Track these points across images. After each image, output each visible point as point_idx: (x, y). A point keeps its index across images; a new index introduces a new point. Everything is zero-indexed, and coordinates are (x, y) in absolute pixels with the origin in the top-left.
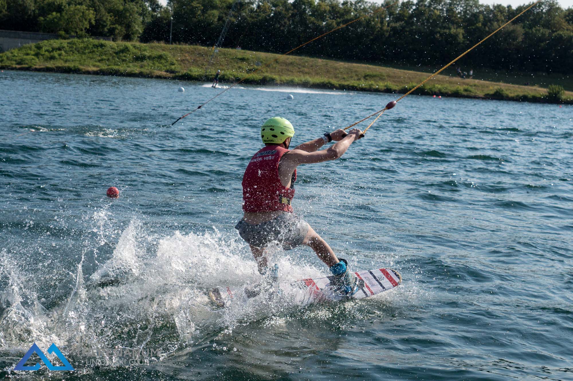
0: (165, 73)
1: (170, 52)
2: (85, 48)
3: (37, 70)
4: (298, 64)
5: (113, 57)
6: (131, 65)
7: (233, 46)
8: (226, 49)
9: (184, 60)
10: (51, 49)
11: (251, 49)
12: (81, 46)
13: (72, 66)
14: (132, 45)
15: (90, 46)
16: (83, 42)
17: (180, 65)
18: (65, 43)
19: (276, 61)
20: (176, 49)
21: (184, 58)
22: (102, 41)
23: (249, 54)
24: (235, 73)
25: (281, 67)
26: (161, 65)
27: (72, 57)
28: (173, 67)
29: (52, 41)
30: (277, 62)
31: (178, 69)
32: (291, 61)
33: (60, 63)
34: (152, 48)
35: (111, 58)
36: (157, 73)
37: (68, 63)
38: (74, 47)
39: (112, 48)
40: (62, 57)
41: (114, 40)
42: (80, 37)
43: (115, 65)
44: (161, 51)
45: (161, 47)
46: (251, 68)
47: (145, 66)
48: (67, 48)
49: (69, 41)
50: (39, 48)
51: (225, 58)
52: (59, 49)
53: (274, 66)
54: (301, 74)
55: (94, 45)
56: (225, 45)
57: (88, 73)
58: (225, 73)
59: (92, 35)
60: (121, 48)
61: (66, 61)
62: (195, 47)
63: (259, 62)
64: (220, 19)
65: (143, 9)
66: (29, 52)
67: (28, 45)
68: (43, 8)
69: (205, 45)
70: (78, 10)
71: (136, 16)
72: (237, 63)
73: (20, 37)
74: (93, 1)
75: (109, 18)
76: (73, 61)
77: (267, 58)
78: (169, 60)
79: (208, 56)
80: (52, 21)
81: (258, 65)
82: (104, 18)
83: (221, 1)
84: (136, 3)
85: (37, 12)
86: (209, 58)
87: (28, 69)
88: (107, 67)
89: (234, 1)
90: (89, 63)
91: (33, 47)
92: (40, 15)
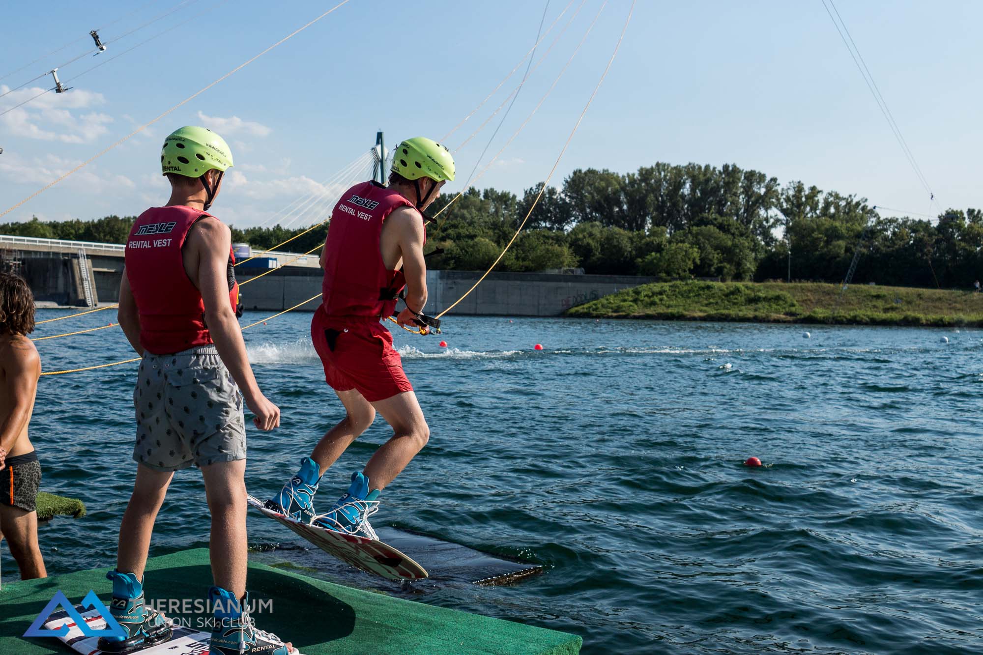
0: (784, 316)
1: (789, 292)
2: (690, 291)
3: (636, 317)
4: (947, 299)
5: (722, 300)
6: (743, 307)
7: (865, 281)
8: (858, 286)
9: (806, 300)
10: (651, 294)
11: (888, 284)
12: (684, 289)
13: (676, 311)
14: (743, 285)
15: (696, 289)
16: (687, 284)
17: (802, 306)
18: (666, 286)
19: (919, 296)
20: (795, 288)
21: (806, 298)
22: (709, 282)
23: (885, 290)
24: (869, 313)
25: (926, 304)
26: (779, 307)
27: (675, 302)
28: (793, 309)
29: (652, 285)
30: (921, 298)
31: (799, 311)
32: (938, 296)
33: (661, 310)
34: (767, 287)
35: (719, 301)
36: (774, 316)
37: (671, 308)
38: (677, 290)
39: (721, 290)
41: (723, 280)
42: (682, 279)
43: (724, 309)
44: (778, 290)
45: (777, 286)
46: (888, 306)
47: (760, 309)
48: (669, 293)
49: (671, 284)
50: (637, 293)
51: (856, 296)
52: (661, 293)
53: (918, 302)
54: (953, 312)
55: (699, 288)
56: (855, 281)
57: (694, 319)
58: (857, 313)
59: (695, 277)
60: (732, 289)
61: (669, 307)
62: (819, 284)
63: (898, 298)
64: (848, 250)
65: (755, 243)
66: (626, 298)
67: (625, 291)
68: (641, 248)
69: (831, 282)
70: (680, 248)
71: (747, 251)
72: (871, 301)
73: (616, 282)
74: (696, 238)
75: (716, 256)
76: (676, 306)
77: (907, 293)
78: (789, 300)
79: (834, 294)
80: (651, 262)
81: (897, 302)
82: (710, 257)
83: (848, 229)
84: (747, 237)
85: (634, 253)
86: (837, 297)
87: (626, 317)
88: (715, 312)
89: (864, 228)
90: (695, 307)
91: (631, 292)
92: (637, 256)
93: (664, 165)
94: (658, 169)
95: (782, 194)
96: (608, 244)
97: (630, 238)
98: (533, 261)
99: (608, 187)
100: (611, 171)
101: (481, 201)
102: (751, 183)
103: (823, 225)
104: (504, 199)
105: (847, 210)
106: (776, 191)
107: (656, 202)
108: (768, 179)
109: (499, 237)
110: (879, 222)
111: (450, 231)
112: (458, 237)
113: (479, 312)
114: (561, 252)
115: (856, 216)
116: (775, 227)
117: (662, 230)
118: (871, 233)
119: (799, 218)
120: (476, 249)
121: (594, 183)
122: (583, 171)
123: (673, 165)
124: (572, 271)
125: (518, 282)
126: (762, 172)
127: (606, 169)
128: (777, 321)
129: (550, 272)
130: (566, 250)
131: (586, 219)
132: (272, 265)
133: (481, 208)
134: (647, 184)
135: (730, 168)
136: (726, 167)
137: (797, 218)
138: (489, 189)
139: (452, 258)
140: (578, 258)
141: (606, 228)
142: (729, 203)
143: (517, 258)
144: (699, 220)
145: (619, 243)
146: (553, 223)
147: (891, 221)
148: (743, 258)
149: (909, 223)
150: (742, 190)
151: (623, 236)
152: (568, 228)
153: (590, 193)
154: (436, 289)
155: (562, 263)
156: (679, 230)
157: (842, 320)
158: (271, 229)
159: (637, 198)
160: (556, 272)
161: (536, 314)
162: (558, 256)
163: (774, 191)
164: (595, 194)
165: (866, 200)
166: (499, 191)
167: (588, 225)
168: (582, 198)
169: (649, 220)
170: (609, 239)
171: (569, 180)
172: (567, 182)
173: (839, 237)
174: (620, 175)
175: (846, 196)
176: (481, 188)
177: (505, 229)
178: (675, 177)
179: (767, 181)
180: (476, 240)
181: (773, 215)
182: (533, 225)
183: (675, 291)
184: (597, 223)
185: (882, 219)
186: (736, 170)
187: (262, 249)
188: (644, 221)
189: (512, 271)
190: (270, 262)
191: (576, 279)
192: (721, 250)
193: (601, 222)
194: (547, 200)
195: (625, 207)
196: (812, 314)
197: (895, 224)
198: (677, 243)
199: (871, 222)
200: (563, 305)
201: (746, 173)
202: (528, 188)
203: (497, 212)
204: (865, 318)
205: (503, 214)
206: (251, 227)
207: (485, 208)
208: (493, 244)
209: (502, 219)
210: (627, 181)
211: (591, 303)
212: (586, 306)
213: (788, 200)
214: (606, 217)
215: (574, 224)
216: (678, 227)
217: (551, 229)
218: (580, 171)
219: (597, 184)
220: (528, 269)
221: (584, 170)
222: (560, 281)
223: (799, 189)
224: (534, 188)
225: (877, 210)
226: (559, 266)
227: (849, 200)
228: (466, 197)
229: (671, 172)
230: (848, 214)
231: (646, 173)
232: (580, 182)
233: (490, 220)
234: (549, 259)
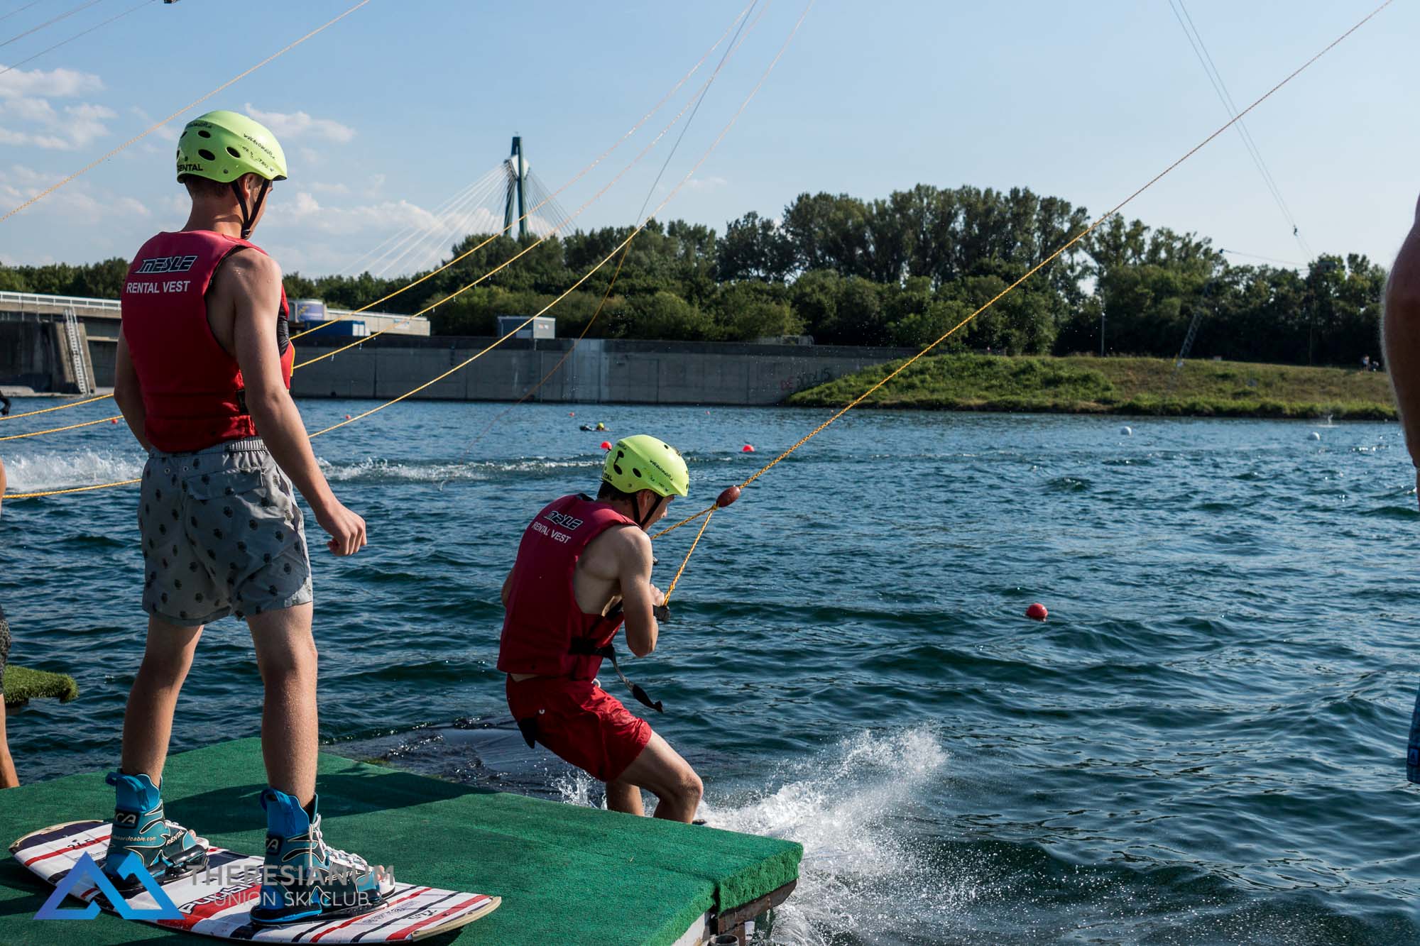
0: (1095, 405)
1: (1103, 370)
2: (963, 369)
3: (886, 407)
4: (1319, 380)
5: (1009, 381)
6: (1039, 392)
7: (1208, 355)
8: (1198, 361)
9: (1126, 382)
10: (908, 374)
11: (1239, 358)
12: (956, 365)
13: (943, 398)
14: (1039, 361)
15: (971, 366)
16: (959, 359)
17: (1120, 389)
18: (930, 362)
19: (1282, 376)
20: (1111, 364)
21: (1125, 378)
22: (991, 357)
23: (1234, 367)
24: (1213, 400)
25: (1291, 387)
26: (1087, 391)
27: (942, 385)
28: (1108, 394)
29: (909, 360)
30: (1284, 379)
31: (1115, 397)
32: (1307, 375)
33: (923, 395)
34: (1072, 363)
35: (1005, 383)
36: (1082, 404)
37: (936, 393)
38: (946, 367)
39: (1007, 368)
40: (926, 385)
41: (1010, 354)
42: (954, 351)
43: (1011, 394)
44: (1087, 368)
45: (1086, 361)
46: (1240, 390)
47: (1061, 394)
48: (935, 371)
49: (936, 358)
50: (889, 371)
51: (1194, 376)
52: (922, 372)
53: (1279, 384)
54: (1327, 398)
55: (976, 364)
56: (1195, 353)
57: (969, 409)
58: (1197, 400)
59: (972, 348)
60: (1022, 366)
61: (933, 391)
62: (1145, 359)
63: (1253, 379)
64: (1184, 311)
65: (1055, 301)
66: (874, 378)
67: (870, 368)
68: (893, 306)
69: (1161, 357)
70: (950, 308)
71: (1044, 312)
72: (1216, 383)
73: (860, 356)
74: (973, 292)
75: (1000, 318)
76: (944, 390)
77: (1266, 372)
78: (1102, 382)
79: (1166, 373)
80: (909, 327)
81: (1251, 384)
82: (992, 320)
83: (1185, 282)
84: (1044, 292)
85: (884, 314)
86: (1168, 377)
87: (873, 406)
88: (999, 398)
89: (1207, 281)
90: (971, 392)
91: (880, 371)
92: (889, 320)
93: (928, 188)
94: (920, 194)
95: (1093, 232)
96: (848, 301)
97: (879, 293)
98: (740, 326)
99: (847, 219)
100: (852, 196)
101: (665, 238)
102: (1051, 216)
103: (1150, 275)
104: (698, 236)
105: (1183, 255)
106: (1085, 227)
107: (916, 242)
108: (1074, 209)
109: (691, 290)
110: (1228, 272)
111: (620, 282)
112: (632, 291)
113: (661, 399)
114: (781, 312)
115: (1195, 263)
116: (1083, 278)
117: (924, 281)
118: (1217, 288)
119: (1117, 264)
120: (658, 307)
121: (827, 214)
122: (812, 196)
123: (940, 188)
124: (796, 340)
125: (719, 356)
126: (1066, 200)
127: (844, 193)
128: (1085, 411)
129: (764, 341)
130: (787, 310)
131: (816, 265)
132: (357, 331)
133: (665, 249)
134: (904, 216)
135: (1021, 194)
136: (1015, 192)
137: (1114, 266)
138: (676, 221)
139: (623, 322)
140: (804, 322)
141: (844, 280)
142: (1019, 244)
143: (717, 321)
144: (977, 268)
145: (864, 300)
146: (769, 270)
147: (1244, 270)
148: (1038, 322)
149: (1268, 273)
150: (1037, 225)
151: (868, 289)
152: (791, 278)
153: (821, 228)
154: (600, 367)
155: (782, 328)
156: (948, 282)
157: (1176, 410)
158: (356, 278)
159: (889, 235)
160: (773, 341)
161: (743, 401)
162: (776, 318)
163: (1082, 227)
164: (829, 230)
165: (1210, 241)
166: (691, 223)
167: (818, 274)
168: (810, 235)
169: (905, 267)
170: (848, 294)
171: (791, 209)
172: (788, 211)
173: (1173, 292)
174: (865, 202)
175: (1182, 234)
176: (664, 220)
177: (699, 279)
178: (943, 208)
179: (1072, 213)
180: (657, 295)
181: (1081, 261)
182: (739, 273)
183: (943, 369)
184: (832, 271)
185: (1231, 267)
186: (1028, 197)
187: (342, 308)
188: (898, 269)
189: (710, 340)
190: (355, 327)
191: (800, 351)
192: (1008, 310)
193: (838, 269)
194: (759, 238)
195: (872, 248)
196: (1135, 401)
197: (1249, 275)
198: (945, 301)
199: (1217, 271)
200: (783, 389)
201: (1044, 200)
202: (732, 220)
203: (687, 254)
204: (1207, 406)
205: (697, 258)
206: (325, 275)
207: (670, 249)
208: (682, 301)
209: (695, 265)
210: (875, 212)
211: (823, 386)
212: (816, 390)
213: (1101, 239)
214: (844, 263)
215: (799, 272)
216: (947, 277)
217: (765, 279)
218: (807, 196)
219: (831, 215)
220: (732, 337)
221: (813, 194)
222: (779, 354)
223: (1118, 224)
224: (741, 220)
225: (1225, 255)
226: (777, 332)
227: (1187, 240)
228: (642, 232)
229: (936, 198)
230: (1184, 260)
231: (902, 200)
232: (807, 212)
233: (677, 266)
234: (763, 323)
